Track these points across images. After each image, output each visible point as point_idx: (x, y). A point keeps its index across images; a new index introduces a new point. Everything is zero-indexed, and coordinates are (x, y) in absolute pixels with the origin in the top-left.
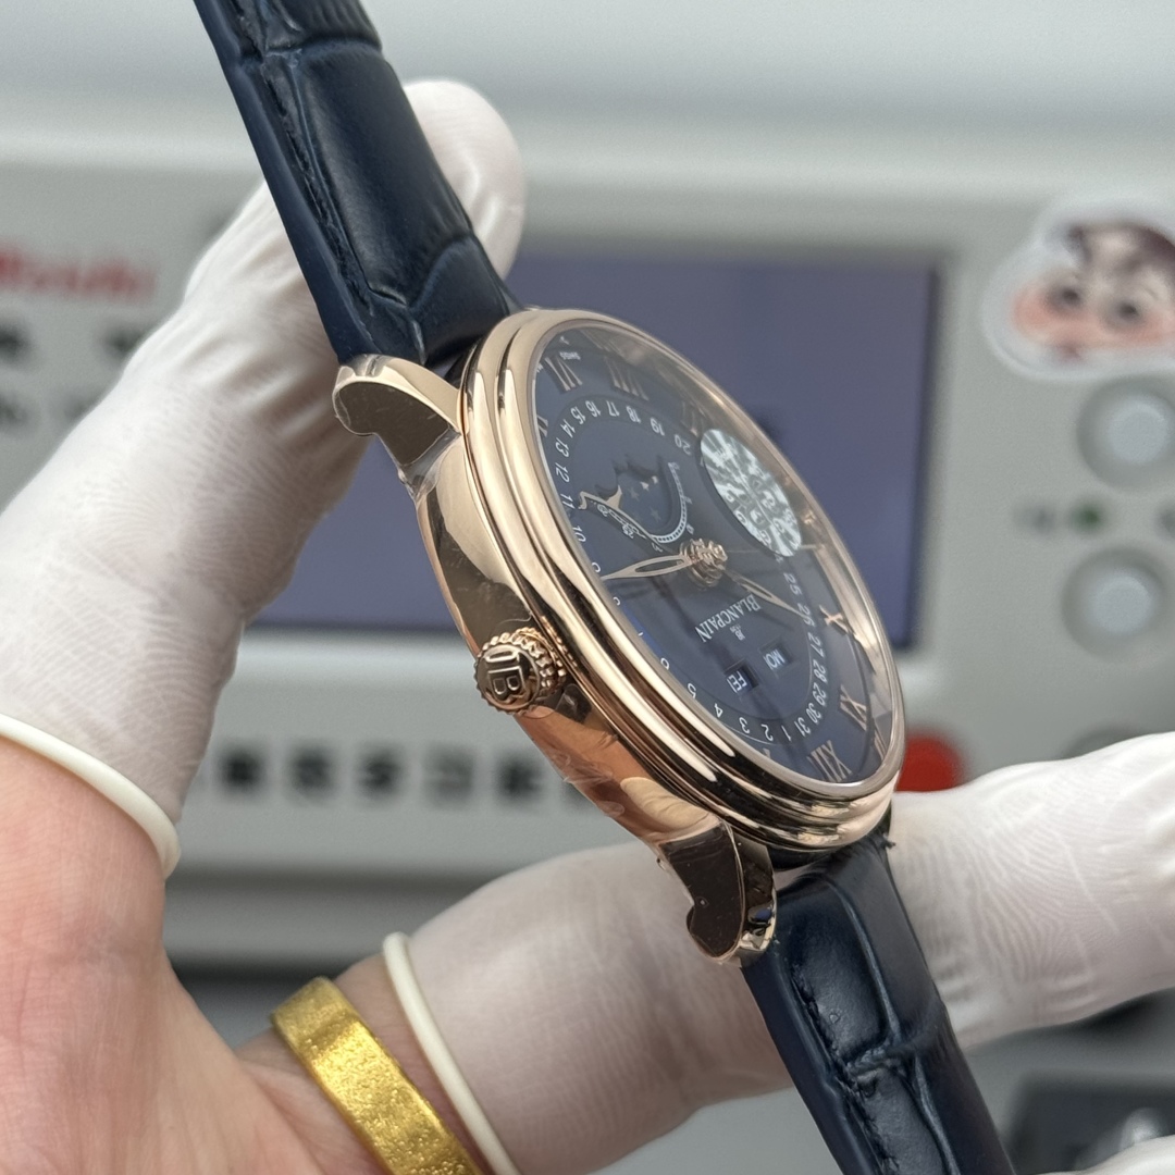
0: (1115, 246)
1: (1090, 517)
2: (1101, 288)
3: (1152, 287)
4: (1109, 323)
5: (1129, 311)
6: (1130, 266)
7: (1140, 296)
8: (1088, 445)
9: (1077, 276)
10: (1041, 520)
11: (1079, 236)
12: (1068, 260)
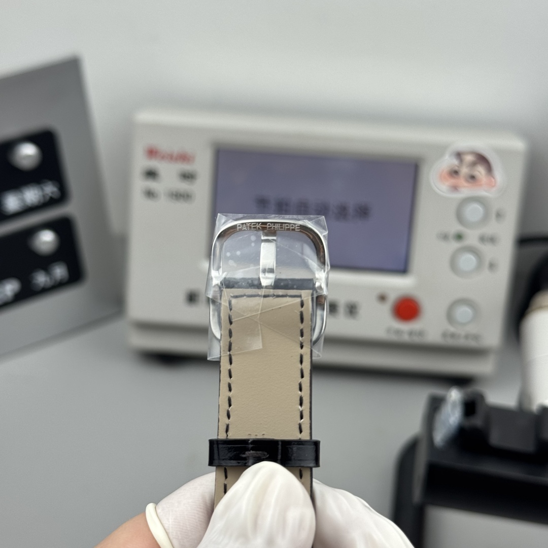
0: (469, 158)
1: (459, 237)
2: (465, 170)
3: (480, 171)
4: (467, 181)
5: (473, 177)
6: (473, 164)
7: (476, 173)
9: (458, 167)
10: (445, 237)
11: (459, 155)
12: (455, 162)
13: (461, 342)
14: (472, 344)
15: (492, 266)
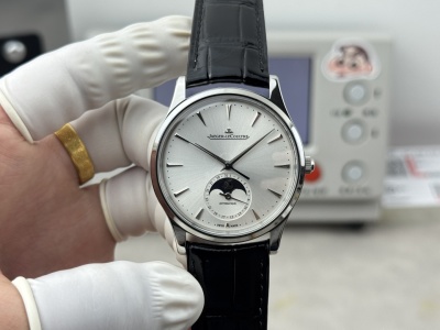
0: (351, 51)
1: (347, 113)
2: (348, 61)
3: (360, 60)
4: (350, 68)
5: (354, 66)
6: (355, 55)
7: (357, 62)
8: (346, 96)
9: (342, 58)
10: (336, 114)
11: (343, 49)
12: (340, 54)
13: (355, 195)
14: (363, 196)
15: (374, 134)
